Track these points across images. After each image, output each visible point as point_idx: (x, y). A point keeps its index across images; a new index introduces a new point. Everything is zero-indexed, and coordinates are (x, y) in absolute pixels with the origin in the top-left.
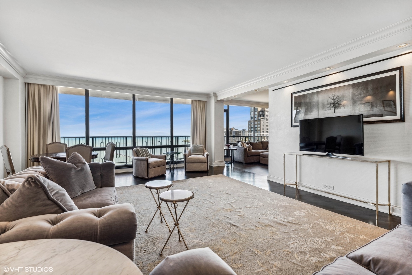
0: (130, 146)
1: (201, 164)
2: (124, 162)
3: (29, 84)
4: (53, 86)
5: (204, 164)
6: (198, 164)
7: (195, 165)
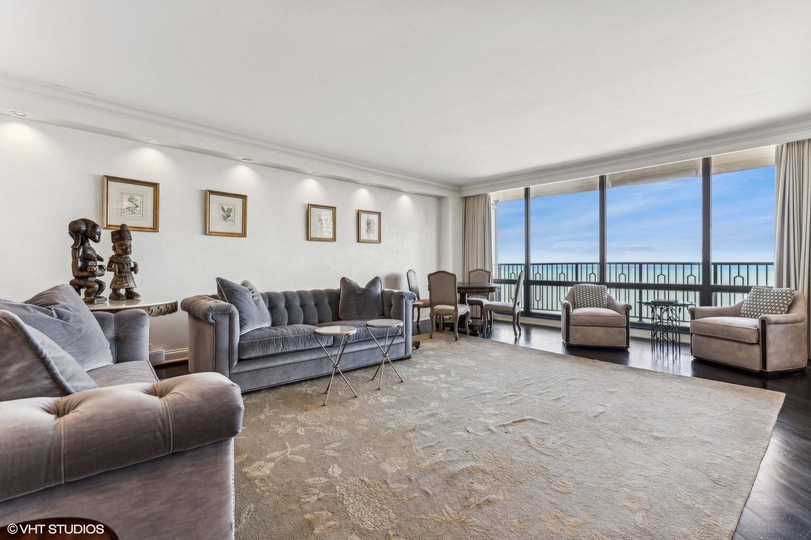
0: (649, 282)
1: (736, 345)
2: (635, 317)
3: (466, 198)
4: (486, 194)
5: (745, 346)
6: (726, 342)
7: (716, 344)
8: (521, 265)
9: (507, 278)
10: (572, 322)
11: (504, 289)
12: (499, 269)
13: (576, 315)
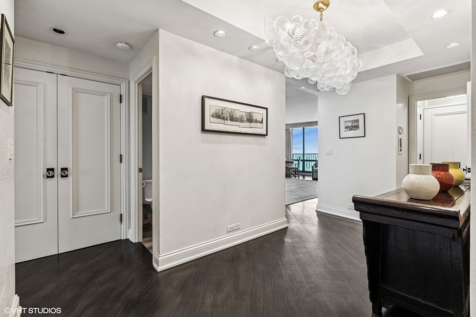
8: (302, 154)
9: (296, 159)
10: (314, 171)
11: (296, 162)
12: (293, 156)
13: (315, 169)
